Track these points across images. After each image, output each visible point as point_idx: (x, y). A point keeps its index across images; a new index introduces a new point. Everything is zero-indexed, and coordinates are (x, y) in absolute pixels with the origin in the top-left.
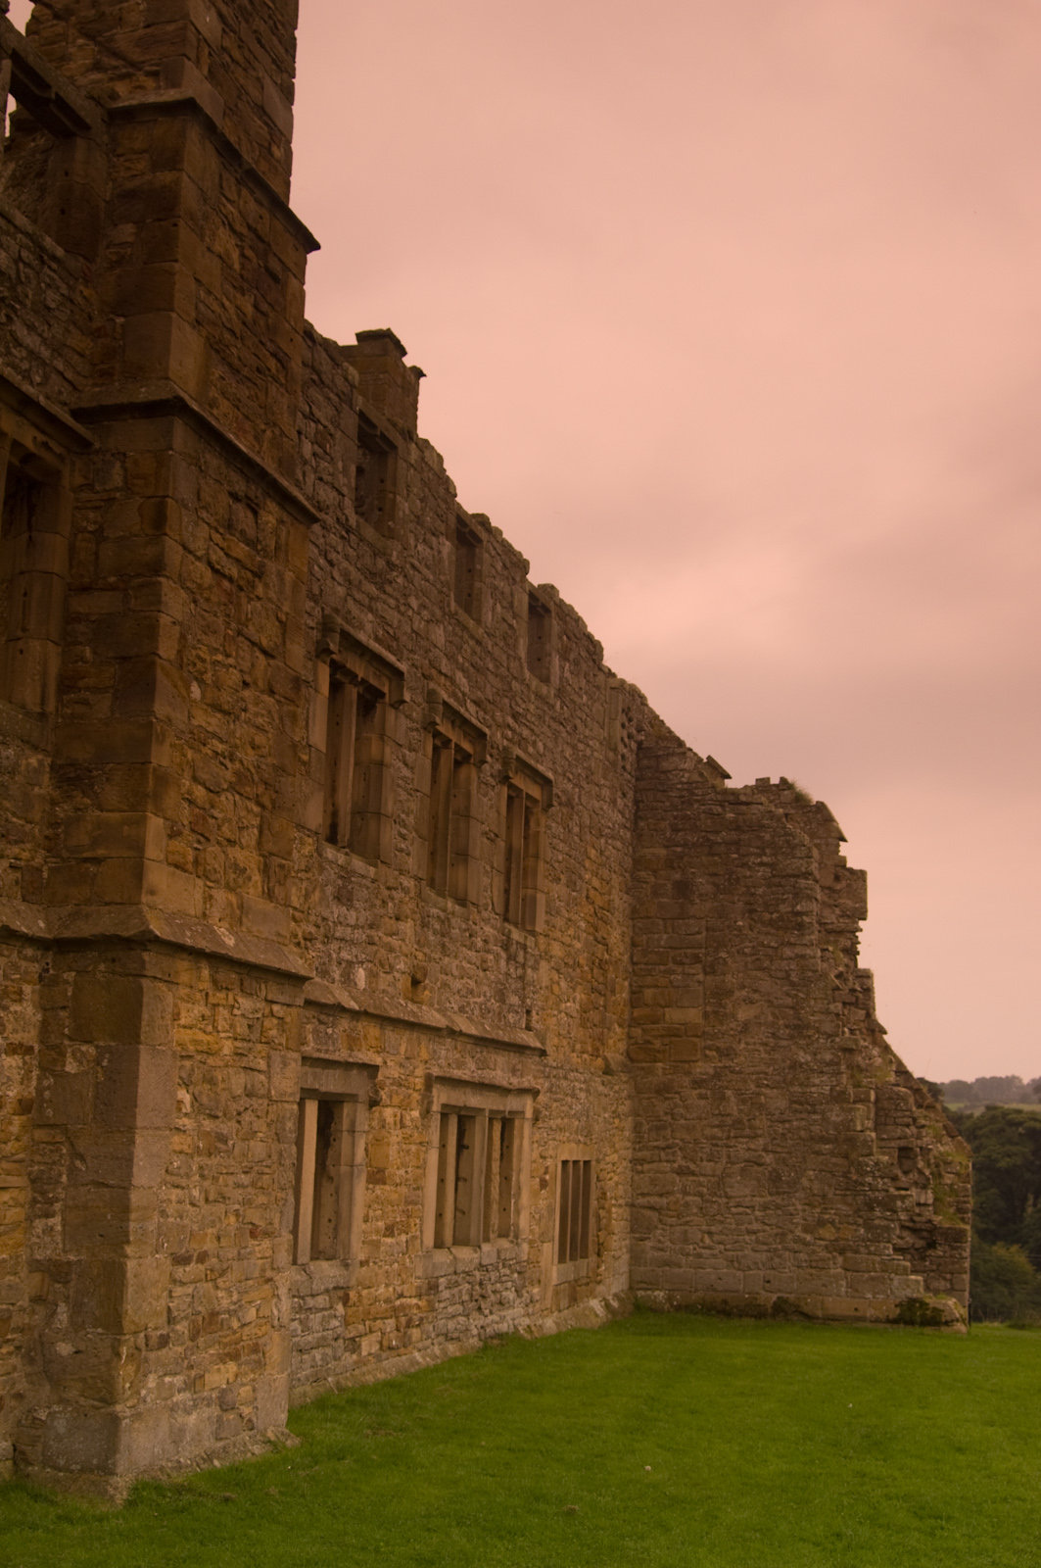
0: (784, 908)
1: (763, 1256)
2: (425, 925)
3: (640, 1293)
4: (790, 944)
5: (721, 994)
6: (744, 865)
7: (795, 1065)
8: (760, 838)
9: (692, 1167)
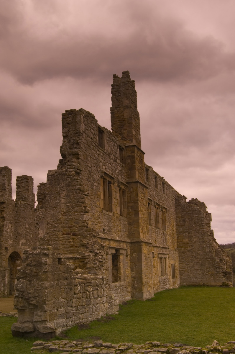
0: (200, 223)
1: (201, 277)
2: (156, 233)
3: (182, 284)
4: (201, 228)
5: (191, 237)
6: (193, 217)
7: (203, 247)
8: (195, 212)
9: (188, 264)
